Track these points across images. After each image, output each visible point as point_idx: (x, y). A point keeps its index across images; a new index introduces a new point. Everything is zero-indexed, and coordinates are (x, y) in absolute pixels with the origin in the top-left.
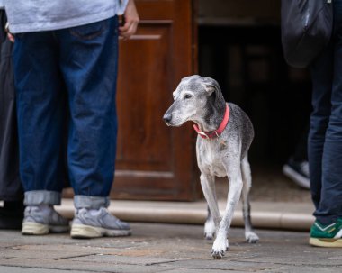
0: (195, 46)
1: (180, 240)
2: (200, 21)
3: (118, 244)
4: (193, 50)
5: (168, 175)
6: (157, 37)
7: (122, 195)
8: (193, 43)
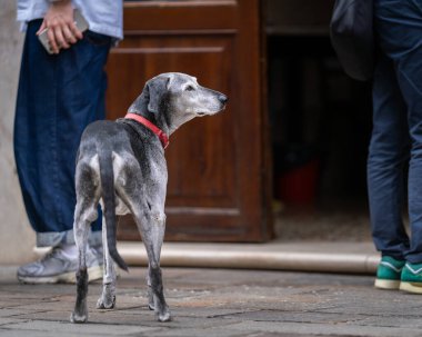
0: (264, 60)
1: (247, 288)
2: (269, 30)
3: (175, 293)
4: (261, 64)
5: (233, 212)
6: (218, 49)
7: (179, 236)
8: (261, 56)
